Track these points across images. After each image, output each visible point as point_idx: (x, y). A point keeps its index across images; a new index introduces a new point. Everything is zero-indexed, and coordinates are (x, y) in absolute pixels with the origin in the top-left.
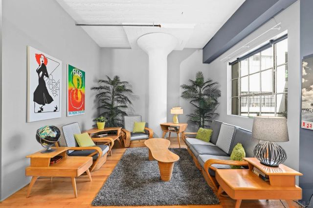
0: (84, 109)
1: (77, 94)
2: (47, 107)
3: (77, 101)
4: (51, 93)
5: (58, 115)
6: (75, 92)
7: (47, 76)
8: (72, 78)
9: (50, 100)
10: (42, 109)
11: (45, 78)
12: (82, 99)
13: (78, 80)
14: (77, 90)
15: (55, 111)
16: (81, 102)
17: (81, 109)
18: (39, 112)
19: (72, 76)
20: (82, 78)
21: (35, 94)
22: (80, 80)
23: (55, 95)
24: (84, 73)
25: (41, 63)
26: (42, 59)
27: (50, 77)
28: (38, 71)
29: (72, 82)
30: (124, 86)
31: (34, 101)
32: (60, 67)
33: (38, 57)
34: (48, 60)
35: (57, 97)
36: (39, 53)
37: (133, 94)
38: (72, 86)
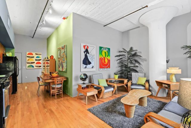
0: (110, 68)
1: (104, 60)
2: (88, 66)
3: (105, 63)
4: (90, 60)
5: (94, 69)
6: (103, 59)
7: (88, 53)
8: (102, 53)
9: (90, 63)
10: (86, 67)
11: (87, 54)
12: (108, 62)
13: (105, 53)
14: (104, 58)
15: (92, 68)
16: (107, 64)
17: (107, 67)
18: (85, 68)
19: (102, 52)
20: (108, 52)
21: (83, 61)
22: (107, 53)
23: (92, 61)
24: (109, 49)
25: (86, 48)
26: (86, 47)
27: (90, 54)
28: (85, 52)
29: (102, 55)
30: (136, 53)
31: (83, 63)
32: (95, 48)
33: (84, 46)
34: (89, 47)
35: (93, 62)
36: (85, 45)
37: (142, 58)
38: (102, 56)
